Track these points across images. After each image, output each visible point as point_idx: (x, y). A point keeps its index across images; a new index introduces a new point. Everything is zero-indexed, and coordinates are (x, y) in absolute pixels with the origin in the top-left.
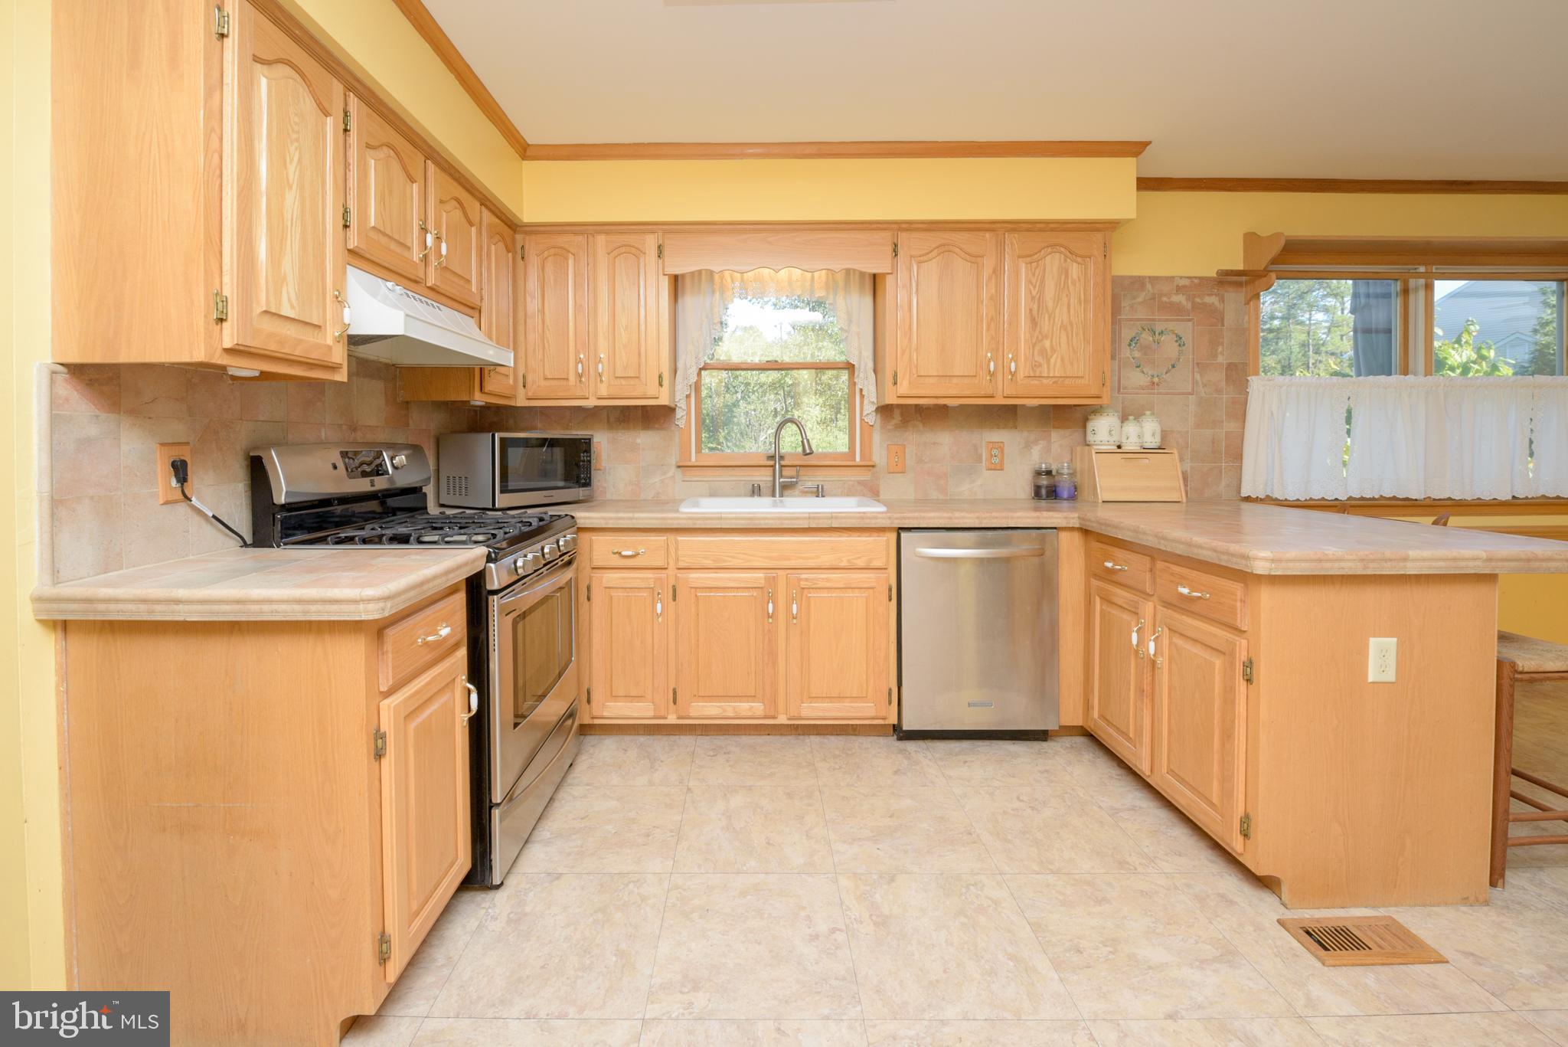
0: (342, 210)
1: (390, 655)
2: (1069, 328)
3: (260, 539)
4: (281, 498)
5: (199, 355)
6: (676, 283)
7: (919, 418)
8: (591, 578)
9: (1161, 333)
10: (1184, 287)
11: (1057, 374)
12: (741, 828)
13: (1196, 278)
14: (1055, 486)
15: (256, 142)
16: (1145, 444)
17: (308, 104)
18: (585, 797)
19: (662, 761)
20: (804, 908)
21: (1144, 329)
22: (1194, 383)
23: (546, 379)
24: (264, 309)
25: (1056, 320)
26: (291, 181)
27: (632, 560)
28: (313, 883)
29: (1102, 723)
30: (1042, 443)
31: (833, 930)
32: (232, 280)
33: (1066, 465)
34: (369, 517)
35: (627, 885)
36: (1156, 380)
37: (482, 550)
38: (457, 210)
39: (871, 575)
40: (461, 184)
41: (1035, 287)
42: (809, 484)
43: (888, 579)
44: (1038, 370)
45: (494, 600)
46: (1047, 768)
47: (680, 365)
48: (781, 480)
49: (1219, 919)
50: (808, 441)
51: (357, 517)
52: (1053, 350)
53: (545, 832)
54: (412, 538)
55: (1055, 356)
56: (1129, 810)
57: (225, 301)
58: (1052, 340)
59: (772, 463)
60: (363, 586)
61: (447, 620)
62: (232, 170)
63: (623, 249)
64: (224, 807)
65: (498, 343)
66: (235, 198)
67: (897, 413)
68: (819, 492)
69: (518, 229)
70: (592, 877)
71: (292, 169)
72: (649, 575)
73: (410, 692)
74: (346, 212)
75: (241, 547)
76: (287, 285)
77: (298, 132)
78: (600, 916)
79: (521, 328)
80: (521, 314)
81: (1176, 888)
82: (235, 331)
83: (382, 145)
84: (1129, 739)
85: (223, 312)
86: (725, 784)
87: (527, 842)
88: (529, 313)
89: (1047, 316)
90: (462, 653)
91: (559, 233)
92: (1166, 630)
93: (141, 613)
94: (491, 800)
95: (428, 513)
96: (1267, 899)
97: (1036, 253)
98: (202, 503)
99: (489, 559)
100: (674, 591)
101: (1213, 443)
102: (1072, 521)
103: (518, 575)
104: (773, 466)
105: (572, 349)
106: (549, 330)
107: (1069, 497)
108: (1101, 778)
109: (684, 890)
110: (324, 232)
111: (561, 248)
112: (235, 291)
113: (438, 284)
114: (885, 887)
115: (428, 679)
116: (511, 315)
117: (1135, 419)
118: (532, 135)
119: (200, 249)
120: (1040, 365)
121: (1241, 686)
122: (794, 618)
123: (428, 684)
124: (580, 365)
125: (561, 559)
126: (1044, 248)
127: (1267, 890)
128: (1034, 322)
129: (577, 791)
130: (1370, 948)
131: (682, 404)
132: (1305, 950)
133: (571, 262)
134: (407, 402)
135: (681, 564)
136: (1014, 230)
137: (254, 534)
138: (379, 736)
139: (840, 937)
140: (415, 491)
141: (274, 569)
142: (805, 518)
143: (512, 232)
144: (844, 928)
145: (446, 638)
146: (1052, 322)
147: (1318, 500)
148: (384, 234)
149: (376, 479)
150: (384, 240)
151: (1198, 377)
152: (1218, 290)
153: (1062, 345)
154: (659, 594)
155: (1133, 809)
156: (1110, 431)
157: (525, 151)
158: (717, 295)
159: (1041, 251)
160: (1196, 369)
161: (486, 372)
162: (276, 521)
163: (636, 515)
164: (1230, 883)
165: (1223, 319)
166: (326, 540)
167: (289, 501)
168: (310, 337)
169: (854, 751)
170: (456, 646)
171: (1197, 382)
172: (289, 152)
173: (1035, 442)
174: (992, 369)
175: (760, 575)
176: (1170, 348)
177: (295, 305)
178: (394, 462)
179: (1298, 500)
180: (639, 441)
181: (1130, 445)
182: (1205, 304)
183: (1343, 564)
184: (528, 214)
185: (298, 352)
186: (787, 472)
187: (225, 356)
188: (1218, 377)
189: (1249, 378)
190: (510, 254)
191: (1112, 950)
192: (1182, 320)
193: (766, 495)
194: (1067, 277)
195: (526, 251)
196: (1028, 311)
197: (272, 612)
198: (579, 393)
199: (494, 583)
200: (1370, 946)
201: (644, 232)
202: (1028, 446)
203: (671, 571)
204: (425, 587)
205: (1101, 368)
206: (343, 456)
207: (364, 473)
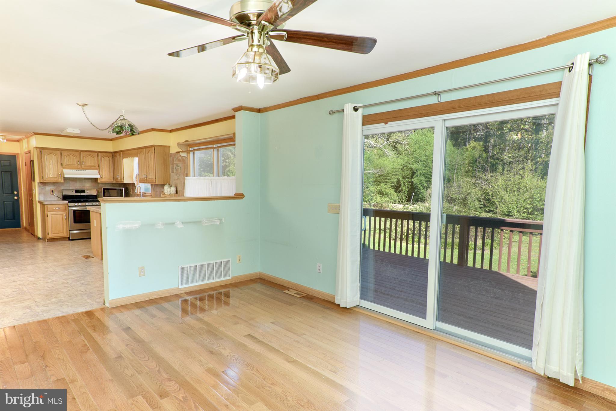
2: (151, 168)
9: (178, 166)
16: (171, 193)
22: (182, 179)
36: (178, 178)
40: (91, 152)
41: (148, 159)
52: (150, 173)
74: (62, 164)
75: (61, 199)
76: (51, 174)
82: (45, 179)
98: (55, 195)
113: (84, 168)
128: (148, 167)
136: (146, 148)
149: (81, 193)
157: (111, 140)
160: (183, 175)
165: (185, 163)
170: (64, 211)
176: (180, 170)
178: (87, 191)
182: (183, 159)
185: (53, 180)
192: (181, 163)
194: (151, 157)
205: (155, 177)
206: (75, 190)
207: (79, 193)
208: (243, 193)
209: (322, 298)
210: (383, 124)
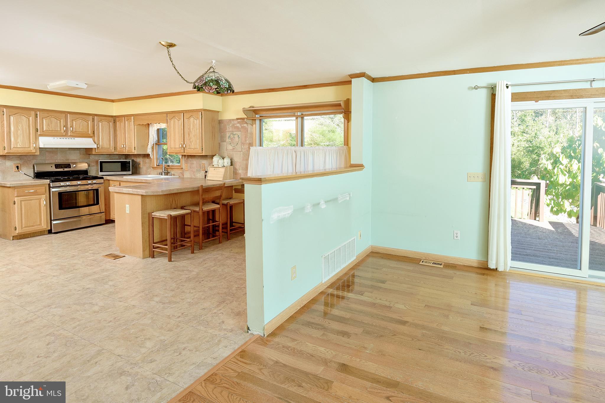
1: (16, 192)
2: (195, 136)
7: (190, 157)
9: (235, 134)
10: (239, 122)
11: (193, 148)
16: (225, 165)
21: (231, 134)
22: (242, 148)
23: (120, 148)
24: (14, 147)
32: (6, 144)
36: (234, 148)
38: (81, 120)
40: (84, 115)
41: (189, 126)
48: (164, 171)
55: (193, 143)
57: (5, 147)
58: (192, 139)
61: (36, 190)
62: (6, 131)
63: (129, 120)
66: (6, 134)
67: (186, 156)
69: (114, 117)
71: (20, 127)
73: (23, 198)
74: (37, 129)
76: (19, 143)
77: (21, 122)
79: (115, 138)
82: (7, 151)
83: (48, 116)
88: (117, 134)
90: (44, 196)
91: (120, 117)
94: (51, 219)
97: (189, 118)
98: (22, 172)
99: (50, 182)
106: (120, 138)
113: (72, 135)
115: (29, 197)
120: (190, 145)
124: (123, 145)
128: (189, 135)
131: (150, 153)
133: (122, 123)
136: (185, 112)
138: (14, 202)
140: (85, 171)
146: (192, 135)
148: (50, 130)
149: (65, 169)
156: (218, 162)
157: (113, 101)
170: (42, 194)
174: (181, 146)
176: (237, 139)
177: (21, 146)
178: (73, 166)
181: (221, 165)
182: (244, 127)
185: (22, 152)
187: (6, 154)
188: (247, 147)
189: (251, 147)
190: (111, 123)
192: (239, 131)
194: (194, 123)
195: (116, 121)
198: (124, 151)
202: (209, 165)
205: (201, 146)
206: (55, 165)
207: (62, 168)
208: (363, 164)
209: (461, 264)
210: (534, 102)
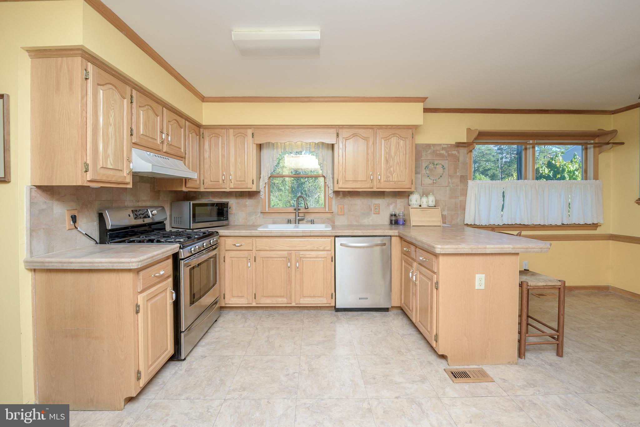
0: (130, 130)
1: (141, 280)
2: (400, 163)
3: (102, 241)
4: (109, 227)
5: (79, 183)
6: (260, 147)
7: (349, 195)
8: (225, 254)
9: (437, 164)
10: (445, 148)
11: (395, 180)
12: (272, 341)
13: (449, 144)
14: (397, 220)
15: (99, 112)
16: (429, 205)
17: (117, 96)
18: (219, 331)
19: (249, 319)
20: (286, 366)
21: (430, 163)
23: (211, 181)
24: (101, 166)
25: (395, 161)
26: (111, 122)
27: (239, 247)
28: (115, 354)
29: (405, 305)
30: (394, 204)
31: (294, 373)
32: (90, 158)
33: (401, 212)
34: (142, 233)
35: (228, 360)
36: (435, 181)
37: (178, 245)
38: (176, 124)
39: (325, 253)
40: (177, 114)
41: (387, 149)
42: (309, 219)
43: (331, 254)
44: (389, 179)
45: (182, 263)
46: (385, 321)
47: (262, 176)
48: (298, 218)
49: (425, 369)
50: (307, 204)
51: (139, 233)
52: (394, 171)
53: (203, 343)
54: (155, 241)
55: (395, 174)
56: (408, 335)
57: (88, 165)
58: (393, 168)
59: (295, 211)
60: (132, 258)
61: (163, 269)
62: (90, 122)
63: (239, 135)
64: (87, 329)
65: (192, 170)
66: (91, 132)
67: (340, 194)
68: (312, 222)
69: (201, 127)
70: (216, 357)
71: (111, 119)
72: (246, 252)
73: (149, 292)
74: (132, 130)
75: (96, 244)
76: (110, 158)
77: (114, 106)
78: (217, 369)
79: (202, 163)
80: (202, 158)
81: (414, 359)
82: (91, 175)
83: (145, 105)
84: (410, 310)
85: (87, 169)
86: (270, 327)
87: (195, 346)
88: (205, 157)
89: (392, 159)
90: (170, 280)
91: (216, 128)
92: (418, 272)
93: (60, 267)
94: (181, 330)
95: (166, 231)
96: (444, 361)
97: (388, 137)
98: (81, 229)
99: (180, 248)
100: (255, 258)
101: (455, 204)
102: (396, 233)
103: (192, 253)
104: (296, 213)
105: (220, 170)
106: (212, 163)
107: (402, 224)
108: (402, 324)
109: (247, 361)
110: (123, 138)
111: (217, 134)
112: (91, 161)
113: (168, 151)
114: (316, 359)
115: (156, 289)
116: (198, 158)
117: (426, 196)
118: (206, 94)
119: (79, 149)
120: (389, 177)
121: (435, 291)
122: (297, 268)
123: (157, 289)
124: (223, 177)
125: (212, 247)
126: (391, 135)
127: (444, 360)
128: (387, 161)
129: (217, 329)
130: (470, 377)
131: (262, 190)
132: (449, 378)
133: (220, 139)
134: (159, 191)
135: (257, 249)
136: (381, 128)
137: (100, 239)
138: (138, 306)
139: (296, 375)
140: (161, 223)
141: (105, 252)
142: (301, 232)
143: (198, 128)
144: (298, 372)
145: (163, 275)
146: (393, 161)
147: (492, 225)
148: (146, 136)
149: (145, 219)
150: (146, 138)
151: (450, 180)
152: (457, 149)
153: (397, 170)
154: (249, 259)
155: (410, 334)
156: (416, 200)
157: (203, 99)
158: (275, 150)
159: (389, 136)
160: (449, 178)
161: (187, 180)
162: (107, 235)
163: (241, 231)
164: (432, 358)
165: (459, 159)
166: (125, 241)
167: (112, 228)
168: (118, 174)
169: (319, 315)
170: (168, 277)
171: (450, 182)
172: (110, 114)
173: (391, 204)
174: (372, 178)
175: (286, 253)
176: (439, 170)
177: (113, 164)
178: (152, 213)
179: (486, 225)
180: (247, 203)
181: (424, 205)
182: (452, 154)
183: (464, 250)
184: (204, 122)
185: (113, 180)
186: (300, 215)
187: (88, 182)
188: (457, 180)
189: (468, 181)
190: (198, 137)
191: (385, 378)
192: (444, 160)
193: (293, 223)
194: (399, 145)
195: (204, 135)
196: (385, 158)
197: (102, 266)
198: (223, 187)
199: (182, 256)
200: (470, 376)
201: (247, 128)
202: (389, 205)
203: (254, 251)
204: (154, 258)
205: (411, 178)
206: (133, 212)
207: (140, 217)
